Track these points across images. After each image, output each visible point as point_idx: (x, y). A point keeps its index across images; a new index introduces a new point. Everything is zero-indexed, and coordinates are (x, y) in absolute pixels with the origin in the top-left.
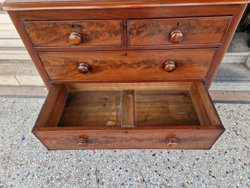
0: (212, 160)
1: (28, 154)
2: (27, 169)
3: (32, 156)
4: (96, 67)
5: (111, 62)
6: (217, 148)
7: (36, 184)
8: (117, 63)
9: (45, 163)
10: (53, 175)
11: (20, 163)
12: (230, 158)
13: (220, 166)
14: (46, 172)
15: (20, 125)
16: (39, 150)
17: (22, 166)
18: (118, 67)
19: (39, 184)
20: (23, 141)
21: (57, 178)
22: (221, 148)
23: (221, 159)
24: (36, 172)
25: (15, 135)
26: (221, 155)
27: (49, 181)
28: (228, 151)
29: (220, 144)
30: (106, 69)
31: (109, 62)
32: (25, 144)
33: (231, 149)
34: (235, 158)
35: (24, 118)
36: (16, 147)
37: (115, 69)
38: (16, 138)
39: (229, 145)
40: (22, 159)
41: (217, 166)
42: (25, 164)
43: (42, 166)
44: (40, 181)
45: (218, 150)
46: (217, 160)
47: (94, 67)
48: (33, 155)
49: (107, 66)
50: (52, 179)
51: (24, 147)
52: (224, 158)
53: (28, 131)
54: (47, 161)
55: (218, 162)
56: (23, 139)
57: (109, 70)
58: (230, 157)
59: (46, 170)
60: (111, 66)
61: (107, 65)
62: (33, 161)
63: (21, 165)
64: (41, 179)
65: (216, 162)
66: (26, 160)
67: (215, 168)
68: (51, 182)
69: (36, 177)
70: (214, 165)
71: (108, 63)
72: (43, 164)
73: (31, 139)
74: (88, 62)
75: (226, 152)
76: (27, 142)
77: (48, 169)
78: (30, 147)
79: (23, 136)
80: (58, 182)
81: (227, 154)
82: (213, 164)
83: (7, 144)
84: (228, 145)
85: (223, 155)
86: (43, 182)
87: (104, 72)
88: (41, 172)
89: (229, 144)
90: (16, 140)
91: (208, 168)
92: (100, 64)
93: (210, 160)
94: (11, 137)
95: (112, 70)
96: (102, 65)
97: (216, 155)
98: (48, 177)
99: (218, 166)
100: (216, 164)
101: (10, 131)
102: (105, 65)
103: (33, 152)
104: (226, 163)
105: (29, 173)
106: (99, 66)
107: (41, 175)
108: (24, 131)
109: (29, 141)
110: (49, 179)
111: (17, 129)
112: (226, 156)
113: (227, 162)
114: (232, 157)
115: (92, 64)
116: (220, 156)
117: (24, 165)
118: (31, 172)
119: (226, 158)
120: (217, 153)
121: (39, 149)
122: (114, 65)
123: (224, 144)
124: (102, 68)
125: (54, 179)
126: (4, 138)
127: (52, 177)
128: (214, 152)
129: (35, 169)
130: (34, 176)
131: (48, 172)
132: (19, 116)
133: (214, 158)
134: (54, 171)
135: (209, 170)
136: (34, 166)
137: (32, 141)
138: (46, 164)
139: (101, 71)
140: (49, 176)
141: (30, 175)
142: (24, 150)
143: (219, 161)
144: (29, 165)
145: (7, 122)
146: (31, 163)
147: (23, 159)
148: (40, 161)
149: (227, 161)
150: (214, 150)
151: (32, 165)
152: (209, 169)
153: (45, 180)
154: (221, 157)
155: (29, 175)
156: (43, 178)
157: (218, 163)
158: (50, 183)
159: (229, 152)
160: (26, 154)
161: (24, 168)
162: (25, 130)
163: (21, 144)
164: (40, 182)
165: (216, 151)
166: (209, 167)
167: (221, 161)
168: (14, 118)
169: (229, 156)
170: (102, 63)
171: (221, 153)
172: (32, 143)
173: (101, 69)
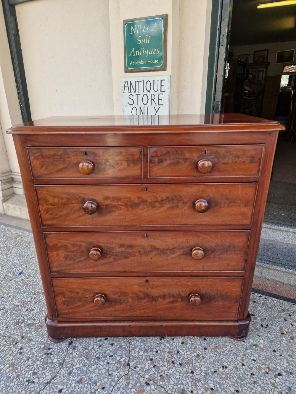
0: (249, 376)
1: (15, 289)
2: (5, 304)
3: (18, 292)
4: (107, 206)
5: (127, 200)
6: (267, 363)
7: (4, 320)
8: (134, 201)
9: (27, 303)
10: (26, 318)
11: (3, 295)
12: (283, 385)
13: (260, 389)
14: (22, 312)
15: (27, 260)
16: (28, 289)
17: (2, 299)
18: (136, 206)
19: (7, 323)
20: (19, 275)
21: (28, 323)
22: (274, 366)
23: (267, 380)
24: (11, 309)
25: (16, 267)
26: (269, 376)
27: (19, 323)
28: (284, 374)
29: (275, 359)
30: (119, 209)
31: (124, 199)
32: (19, 278)
33: (291, 373)
34: (292, 388)
35: (34, 254)
36: (9, 279)
37: (130, 209)
38: (14, 271)
39: (291, 367)
40: (6, 292)
41: (254, 388)
42: (7, 298)
43: (21, 305)
44: (10, 319)
45: (267, 366)
46: (258, 379)
47: (104, 207)
48: (20, 291)
49: (121, 205)
50: (23, 321)
51: (17, 281)
52: (273, 381)
53: (30, 268)
54: (30, 301)
55: (258, 383)
56: (20, 274)
57: (124, 210)
58: (284, 383)
59: (22, 311)
60: (126, 205)
61: (121, 203)
62: (16, 298)
63: (3, 297)
64: (12, 318)
65: (255, 382)
66: (10, 294)
67: (249, 389)
68: (20, 324)
69: (9, 314)
70: (248, 385)
71: (122, 200)
72: (24, 304)
73: (28, 276)
74: (97, 198)
75: (280, 374)
76: (22, 277)
77: (25, 310)
78: (22, 283)
79: (23, 271)
80: (26, 327)
81: (280, 377)
82: (247, 382)
83: (3, 273)
84: (289, 366)
85: (273, 376)
86: (12, 322)
87: (117, 213)
88: (17, 311)
89: (292, 365)
90: (13, 273)
91: (236, 385)
92: (112, 202)
93: (245, 375)
94: (10, 268)
95: (127, 210)
96: (115, 203)
97: (260, 372)
98: (20, 319)
99: (256, 389)
100: (253, 384)
101: (13, 263)
102: (119, 204)
103: (22, 288)
104: (271, 390)
105: (4, 307)
106: (111, 204)
107: (14, 314)
108: (26, 266)
109: (25, 277)
110: (20, 320)
111: (21, 263)
112: (277, 380)
113: (274, 389)
114: (288, 385)
115: (102, 202)
116: (267, 375)
117: (5, 298)
118: (7, 308)
119: (276, 383)
120: (263, 371)
121: (30, 288)
122: (130, 204)
123: (282, 362)
124: (114, 207)
125: (25, 323)
126: (3, 268)
127: (24, 320)
128: (258, 367)
129: (13, 306)
130: (7, 312)
131: (24, 313)
132: (30, 251)
133: (254, 375)
134: (30, 315)
135: (236, 389)
136: (13, 303)
137: (28, 278)
138: (26, 305)
139: (113, 211)
140: (22, 318)
141: (5, 309)
142: (15, 284)
143: (260, 382)
144: (9, 300)
145: (16, 254)
146: (13, 298)
147: (9, 292)
148: (23, 300)
149: (275, 387)
150: (260, 365)
151: (12, 301)
152: (238, 387)
153: (15, 320)
154: (267, 379)
155: (3, 310)
156: (15, 317)
157: (257, 385)
158: (18, 325)
159: (287, 376)
160: (14, 288)
161: (3, 301)
162: (28, 265)
163: (15, 278)
164: (9, 321)
165: (263, 366)
166: (239, 385)
167: (264, 384)
168: (25, 253)
169: (283, 381)
170: (115, 201)
171: (270, 372)
172: (27, 280)
173: (113, 209)
